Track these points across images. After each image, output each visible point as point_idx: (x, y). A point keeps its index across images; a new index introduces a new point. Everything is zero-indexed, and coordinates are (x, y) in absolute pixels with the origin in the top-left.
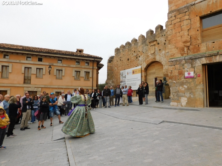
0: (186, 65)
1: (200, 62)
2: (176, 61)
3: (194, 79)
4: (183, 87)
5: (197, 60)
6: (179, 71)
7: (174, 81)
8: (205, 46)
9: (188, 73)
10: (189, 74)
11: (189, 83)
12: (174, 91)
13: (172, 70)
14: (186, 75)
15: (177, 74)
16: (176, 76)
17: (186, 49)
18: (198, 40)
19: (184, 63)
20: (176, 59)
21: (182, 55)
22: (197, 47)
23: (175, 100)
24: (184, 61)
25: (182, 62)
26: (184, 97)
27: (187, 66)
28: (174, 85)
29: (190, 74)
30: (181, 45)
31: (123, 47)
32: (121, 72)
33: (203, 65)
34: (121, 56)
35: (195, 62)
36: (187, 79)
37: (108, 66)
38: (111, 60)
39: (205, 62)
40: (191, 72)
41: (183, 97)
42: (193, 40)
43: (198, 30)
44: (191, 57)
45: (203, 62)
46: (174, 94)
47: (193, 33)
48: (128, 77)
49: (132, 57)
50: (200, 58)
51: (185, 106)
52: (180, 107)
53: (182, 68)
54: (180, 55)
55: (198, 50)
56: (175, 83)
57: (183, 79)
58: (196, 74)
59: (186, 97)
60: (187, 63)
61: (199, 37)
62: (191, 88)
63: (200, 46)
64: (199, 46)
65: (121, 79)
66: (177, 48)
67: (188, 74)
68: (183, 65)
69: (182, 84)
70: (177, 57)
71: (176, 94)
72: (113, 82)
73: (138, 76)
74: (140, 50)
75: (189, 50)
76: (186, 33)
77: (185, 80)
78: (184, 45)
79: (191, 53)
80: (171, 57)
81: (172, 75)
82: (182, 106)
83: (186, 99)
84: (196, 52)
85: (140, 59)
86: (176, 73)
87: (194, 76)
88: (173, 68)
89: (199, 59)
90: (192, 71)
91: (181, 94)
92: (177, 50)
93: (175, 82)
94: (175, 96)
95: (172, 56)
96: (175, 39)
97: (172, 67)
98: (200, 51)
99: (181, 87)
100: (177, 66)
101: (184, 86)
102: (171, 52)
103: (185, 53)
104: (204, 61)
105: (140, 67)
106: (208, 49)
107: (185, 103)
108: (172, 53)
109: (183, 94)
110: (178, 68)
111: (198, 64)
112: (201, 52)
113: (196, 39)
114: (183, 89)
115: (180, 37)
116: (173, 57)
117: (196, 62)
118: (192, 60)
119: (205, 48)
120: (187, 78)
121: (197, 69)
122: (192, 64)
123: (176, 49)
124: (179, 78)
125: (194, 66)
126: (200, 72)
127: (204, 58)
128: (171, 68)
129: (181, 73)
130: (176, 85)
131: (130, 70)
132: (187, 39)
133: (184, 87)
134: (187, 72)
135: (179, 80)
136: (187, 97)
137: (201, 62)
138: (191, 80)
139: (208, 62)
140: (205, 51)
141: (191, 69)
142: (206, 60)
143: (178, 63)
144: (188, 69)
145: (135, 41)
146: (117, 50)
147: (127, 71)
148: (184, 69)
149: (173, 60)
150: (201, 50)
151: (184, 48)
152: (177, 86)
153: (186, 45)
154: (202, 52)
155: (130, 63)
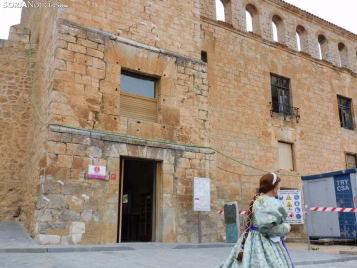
0: (92, 149)
1: (118, 150)
2: (71, 134)
3: (105, 182)
4: (79, 197)
5: (113, 146)
6: (75, 160)
7: (59, 181)
8: (126, 123)
9: (94, 167)
10: (97, 169)
11: (94, 189)
12: (57, 206)
13: (57, 152)
14: (91, 171)
15: (70, 166)
16: (65, 169)
17: (91, 116)
18: (116, 107)
19: (89, 143)
20: (70, 130)
21: (83, 125)
22: (113, 119)
23: (56, 227)
24: (88, 139)
25: (84, 141)
26: (79, 220)
27: (94, 152)
28: (59, 190)
29: (99, 169)
30: (82, 102)
33: (122, 157)
35: (108, 149)
36: (90, 181)
39: (125, 154)
40: (100, 167)
41: (76, 220)
42: (106, 104)
43: (116, 90)
44: (104, 137)
45: (122, 152)
46: (54, 212)
47: (108, 89)
50: (118, 142)
51: (78, 243)
52: (66, 245)
53: (82, 154)
54: (77, 125)
55: (114, 126)
56: (60, 185)
57: (83, 180)
58: (109, 173)
59: (84, 221)
60: (95, 146)
61: (117, 102)
62: (96, 200)
63: (117, 120)
64: (115, 119)
66: (73, 107)
67: (95, 169)
68: (86, 148)
69: (78, 190)
70: (71, 126)
71: (59, 213)
75: (97, 120)
76: (95, 85)
77: (87, 181)
78: (89, 107)
79: (100, 127)
80: (56, 122)
81: (55, 166)
82: (71, 242)
83: (82, 225)
84: (110, 130)
86: (66, 162)
87: (105, 177)
88: (61, 149)
89: (117, 144)
90: (103, 165)
91: (72, 213)
92: (73, 111)
93: (62, 183)
94: (57, 217)
95: (58, 120)
96: (70, 84)
97: (59, 145)
98: (117, 129)
99: (74, 198)
100: (73, 147)
101: (84, 195)
102: (57, 109)
103: (88, 124)
104: (125, 151)
106: (129, 130)
107: (80, 235)
108: (59, 112)
109: (78, 214)
110: (75, 152)
111: (114, 153)
112: (118, 131)
113: (111, 103)
114: (80, 202)
115: (83, 86)
116: (60, 123)
117: (110, 149)
118: (105, 142)
119: (126, 127)
120: (92, 177)
121: (111, 162)
122: (103, 151)
123: (69, 107)
124: (72, 176)
125: (106, 155)
126: (116, 170)
127: (124, 145)
128: (56, 147)
129: (79, 165)
130: (63, 191)
132: (96, 96)
133: (83, 199)
134: (93, 164)
135: (73, 180)
136: (87, 220)
137: (120, 151)
138: (98, 184)
139: (131, 155)
140: (124, 133)
141: (101, 160)
142: (128, 150)
143: (74, 140)
144: (95, 160)
148: (86, 156)
149: (63, 129)
150: (119, 128)
151: (87, 113)
152: (64, 195)
153: (92, 107)
154: (120, 132)
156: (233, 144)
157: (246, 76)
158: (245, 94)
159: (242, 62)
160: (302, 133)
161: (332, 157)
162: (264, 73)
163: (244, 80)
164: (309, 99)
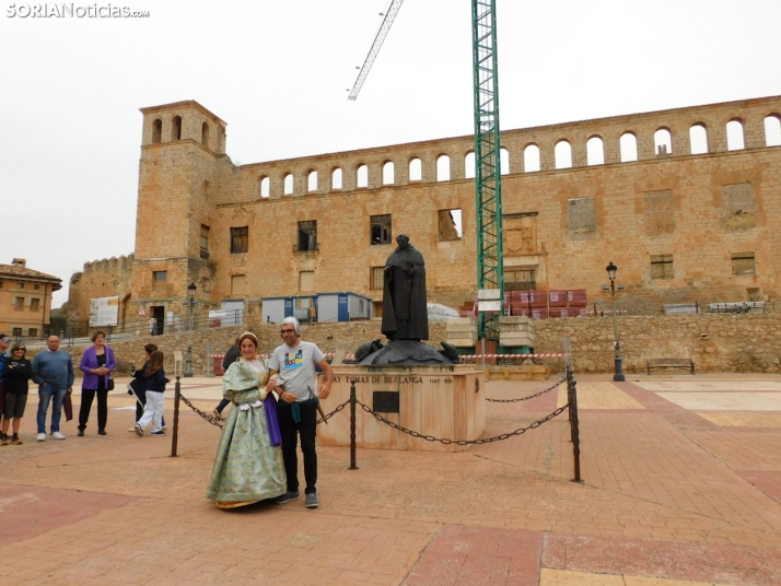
2: (135, 302)
8: (153, 293)
17: (142, 294)
18: (150, 288)
19: (140, 304)
20: (135, 300)
27: (141, 307)
29: (142, 313)
31: (97, 263)
32: (93, 300)
34: (93, 276)
37: (71, 290)
38: (76, 279)
42: (147, 288)
43: (151, 281)
44: (144, 301)
47: (148, 282)
48: (101, 309)
49: (109, 282)
57: (138, 317)
64: (150, 293)
65: (92, 310)
66: (137, 292)
68: (139, 306)
69: (137, 320)
72: (78, 314)
73: (115, 308)
74: (120, 275)
75: (144, 295)
84: (148, 297)
85: (119, 286)
87: (145, 315)
88: (133, 308)
89: (149, 303)
92: (137, 294)
93: (133, 319)
96: (136, 284)
97: (132, 306)
99: (136, 323)
101: (139, 322)
103: (141, 297)
104: (151, 304)
105: (117, 297)
106: (155, 296)
110: (136, 308)
111: (148, 306)
115: (140, 283)
116: (134, 298)
118: (145, 303)
119: (153, 295)
121: (147, 309)
125: (145, 307)
126: (149, 312)
129: (137, 312)
131: (106, 299)
135: (136, 317)
138: (143, 317)
139: (153, 305)
143: (136, 304)
144: (142, 310)
145: (115, 260)
146: (88, 266)
147: (101, 299)
149: (133, 301)
150: (151, 296)
152: (134, 322)
155: (105, 290)
156: (263, 281)
157: (277, 232)
158: (274, 245)
159: (274, 223)
160: (323, 261)
161: (353, 274)
162: (293, 224)
163: (274, 235)
164: (334, 231)
